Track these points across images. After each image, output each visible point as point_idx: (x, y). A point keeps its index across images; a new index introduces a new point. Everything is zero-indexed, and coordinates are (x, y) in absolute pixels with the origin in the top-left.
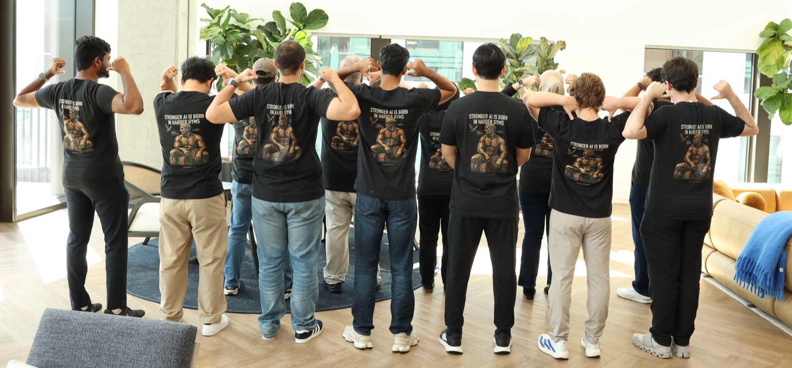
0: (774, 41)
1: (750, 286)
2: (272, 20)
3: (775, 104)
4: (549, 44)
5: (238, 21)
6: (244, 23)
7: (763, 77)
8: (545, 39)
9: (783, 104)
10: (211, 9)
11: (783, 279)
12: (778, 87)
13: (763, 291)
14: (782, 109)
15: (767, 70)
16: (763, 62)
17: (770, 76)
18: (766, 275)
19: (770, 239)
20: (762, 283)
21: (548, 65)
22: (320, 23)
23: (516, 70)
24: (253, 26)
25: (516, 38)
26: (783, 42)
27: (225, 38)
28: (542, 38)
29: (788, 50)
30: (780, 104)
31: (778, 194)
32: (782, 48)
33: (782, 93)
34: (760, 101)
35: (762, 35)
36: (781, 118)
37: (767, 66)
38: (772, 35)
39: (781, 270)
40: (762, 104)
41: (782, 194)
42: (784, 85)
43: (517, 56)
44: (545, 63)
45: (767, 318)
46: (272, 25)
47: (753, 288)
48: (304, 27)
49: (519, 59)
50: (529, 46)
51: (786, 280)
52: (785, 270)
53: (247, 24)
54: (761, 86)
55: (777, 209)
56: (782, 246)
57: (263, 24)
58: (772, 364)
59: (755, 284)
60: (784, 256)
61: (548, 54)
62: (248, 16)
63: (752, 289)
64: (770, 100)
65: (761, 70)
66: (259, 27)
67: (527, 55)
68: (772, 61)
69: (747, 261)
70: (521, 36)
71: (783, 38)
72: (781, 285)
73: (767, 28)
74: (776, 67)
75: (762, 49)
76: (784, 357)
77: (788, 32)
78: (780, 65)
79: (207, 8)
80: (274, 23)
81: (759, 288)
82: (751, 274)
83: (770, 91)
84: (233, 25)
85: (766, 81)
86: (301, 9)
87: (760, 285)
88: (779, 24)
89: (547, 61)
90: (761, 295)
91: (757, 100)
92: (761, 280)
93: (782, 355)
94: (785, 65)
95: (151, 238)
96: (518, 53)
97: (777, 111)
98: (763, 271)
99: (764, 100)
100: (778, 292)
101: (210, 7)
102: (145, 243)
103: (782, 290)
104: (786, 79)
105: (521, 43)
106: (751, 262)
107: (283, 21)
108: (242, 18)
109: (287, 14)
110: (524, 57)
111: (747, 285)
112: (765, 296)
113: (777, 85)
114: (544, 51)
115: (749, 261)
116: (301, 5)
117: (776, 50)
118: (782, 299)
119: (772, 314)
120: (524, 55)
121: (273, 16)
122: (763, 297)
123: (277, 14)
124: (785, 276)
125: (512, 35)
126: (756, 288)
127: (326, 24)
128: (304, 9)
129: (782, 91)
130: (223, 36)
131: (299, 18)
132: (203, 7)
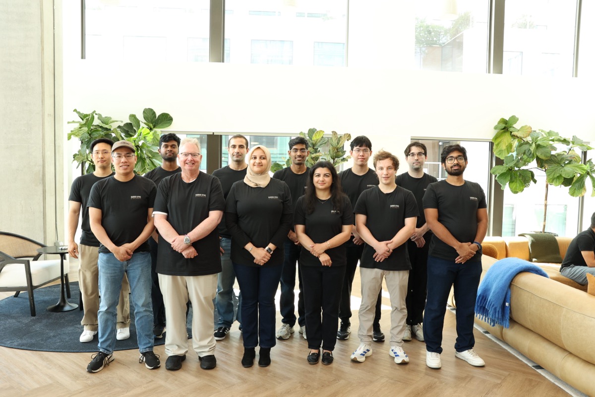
0: (505, 132)
1: (484, 317)
2: (129, 122)
3: (506, 178)
4: (339, 137)
5: (102, 122)
6: (107, 124)
7: (497, 159)
8: (335, 132)
9: (511, 178)
10: (82, 114)
11: (509, 312)
12: (508, 166)
13: (493, 321)
14: (511, 182)
15: (500, 154)
16: (497, 148)
17: (502, 158)
18: (495, 309)
19: (498, 281)
20: (493, 316)
21: (338, 151)
22: (166, 123)
23: (313, 156)
24: (114, 126)
25: (312, 132)
26: (511, 132)
27: (90, 135)
28: (333, 132)
29: (514, 139)
30: (509, 178)
31: (508, 245)
32: (511, 137)
33: (510, 170)
34: (496, 176)
35: (496, 128)
36: (511, 188)
37: (500, 151)
38: (503, 127)
39: (507, 304)
40: (496, 178)
41: (511, 244)
42: (512, 164)
43: (314, 145)
44: (336, 151)
45: (498, 342)
46: (129, 125)
47: (487, 319)
48: (154, 127)
49: (315, 147)
50: (322, 137)
51: (511, 312)
52: (510, 305)
53: (110, 124)
54: (496, 165)
55: (507, 256)
56: (507, 285)
57: (122, 125)
58: (499, 382)
59: (488, 316)
60: (509, 293)
61: (338, 143)
62: (110, 118)
63: (485, 320)
64: (502, 175)
65: (496, 154)
66: (119, 127)
67: (321, 145)
68: (503, 146)
69: (481, 298)
70: (316, 130)
71: (511, 129)
72: (507, 316)
73: (499, 123)
74: (506, 152)
75: (496, 138)
76: (509, 375)
77: (514, 126)
78: (509, 150)
79: (79, 113)
80: (131, 124)
81: (491, 319)
82: (484, 308)
83: (502, 169)
84: (98, 125)
85: (499, 162)
86: (151, 113)
87: (491, 316)
88: (507, 120)
89: (337, 149)
90: (492, 324)
91: (494, 176)
92: (491, 313)
93: (508, 373)
94: (512, 150)
95: (21, 292)
96: (314, 143)
97: (508, 184)
98: (493, 306)
99: (498, 175)
100: (505, 322)
101: (81, 112)
102: (16, 296)
103: (508, 320)
104: (513, 160)
105: (316, 135)
106: (484, 298)
107: (138, 122)
108: (106, 121)
109: (140, 117)
110: (319, 146)
111: (481, 316)
112: (496, 325)
113: (507, 164)
114: (335, 142)
115: (483, 298)
116: (152, 110)
117: (506, 139)
118: (508, 328)
119: (502, 339)
120: (319, 144)
121: (129, 118)
122: (494, 325)
123: (133, 117)
124: (510, 309)
125: (310, 130)
126: (488, 319)
127: (171, 124)
128: (154, 113)
129: (510, 168)
130: (89, 133)
131: (150, 120)
132: (75, 112)
